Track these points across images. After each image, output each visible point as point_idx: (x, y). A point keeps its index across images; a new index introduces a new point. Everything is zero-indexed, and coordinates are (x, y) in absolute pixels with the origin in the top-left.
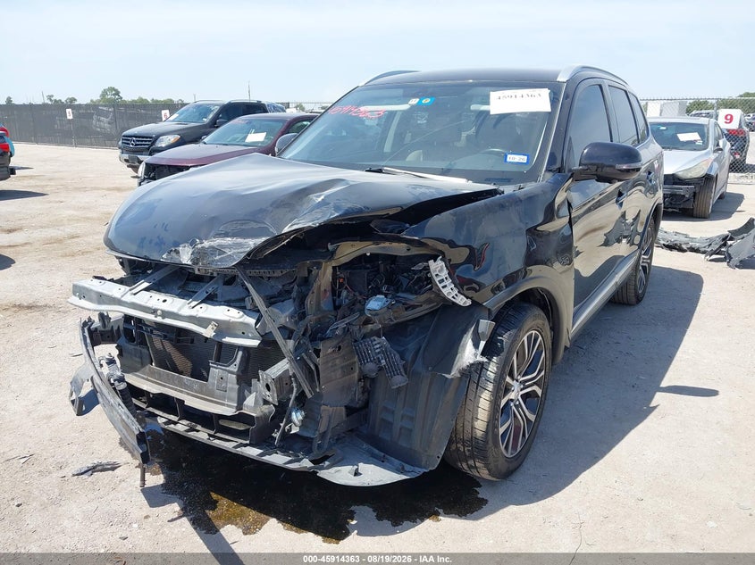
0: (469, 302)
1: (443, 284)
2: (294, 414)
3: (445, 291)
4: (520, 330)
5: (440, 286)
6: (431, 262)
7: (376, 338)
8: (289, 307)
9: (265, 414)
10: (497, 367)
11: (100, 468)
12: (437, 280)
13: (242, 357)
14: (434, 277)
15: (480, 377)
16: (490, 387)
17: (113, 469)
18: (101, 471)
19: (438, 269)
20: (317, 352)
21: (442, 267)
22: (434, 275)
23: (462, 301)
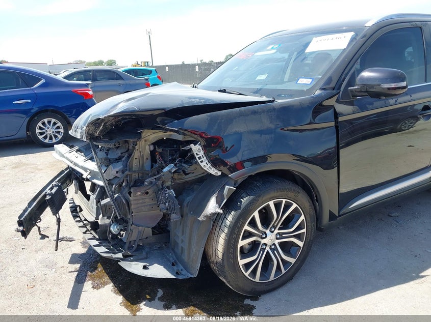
0: (220, 173)
1: (201, 160)
2: (112, 226)
3: (202, 165)
4: (259, 196)
5: (199, 161)
6: (192, 145)
7: (167, 190)
8: (119, 166)
9: (105, 224)
10: (233, 218)
11: (65, 239)
12: (197, 157)
13: (99, 191)
14: (196, 155)
15: (222, 223)
16: (226, 230)
17: (71, 241)
18: (66, 241)
19: (197, 149)
20: (130, 193)
21: (199, 149)
22: (195, 153)
23: (214, 171)
